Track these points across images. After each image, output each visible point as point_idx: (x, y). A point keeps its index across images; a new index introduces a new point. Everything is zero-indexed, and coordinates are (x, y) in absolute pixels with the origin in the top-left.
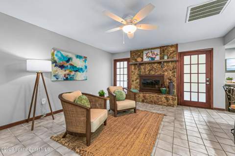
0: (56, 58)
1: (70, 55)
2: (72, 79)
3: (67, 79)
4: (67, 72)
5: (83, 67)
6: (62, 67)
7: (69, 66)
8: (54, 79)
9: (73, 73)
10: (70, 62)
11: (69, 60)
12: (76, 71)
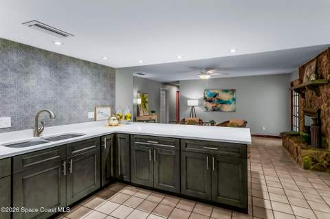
0: (206, 96)
1: (217, 92)
2: (219, 110)
3: (214, 110)
4: (214, 105)
5: (231, 100)
6: (210, 101)
7: (216, 100)
8: (205, 110)
9: (220, 105)
10: (217, 97)
11: (216, 95)
12: (222, 104)
